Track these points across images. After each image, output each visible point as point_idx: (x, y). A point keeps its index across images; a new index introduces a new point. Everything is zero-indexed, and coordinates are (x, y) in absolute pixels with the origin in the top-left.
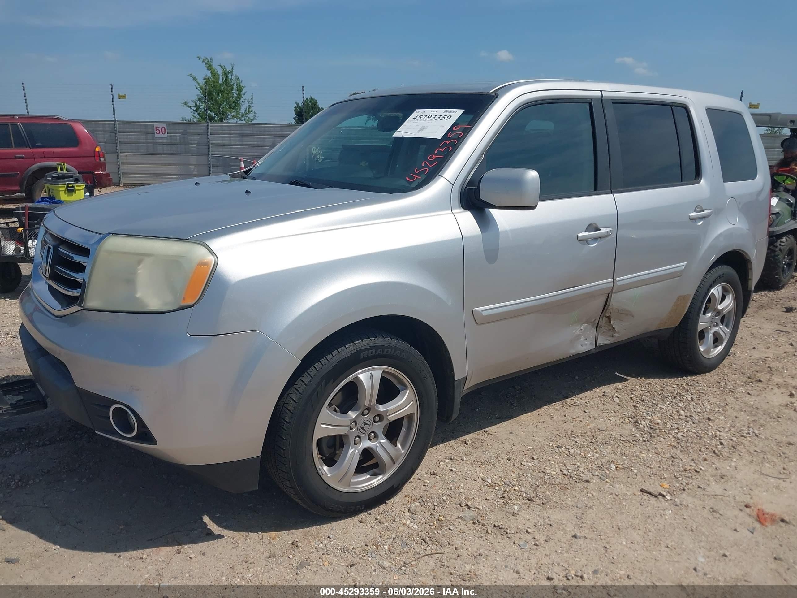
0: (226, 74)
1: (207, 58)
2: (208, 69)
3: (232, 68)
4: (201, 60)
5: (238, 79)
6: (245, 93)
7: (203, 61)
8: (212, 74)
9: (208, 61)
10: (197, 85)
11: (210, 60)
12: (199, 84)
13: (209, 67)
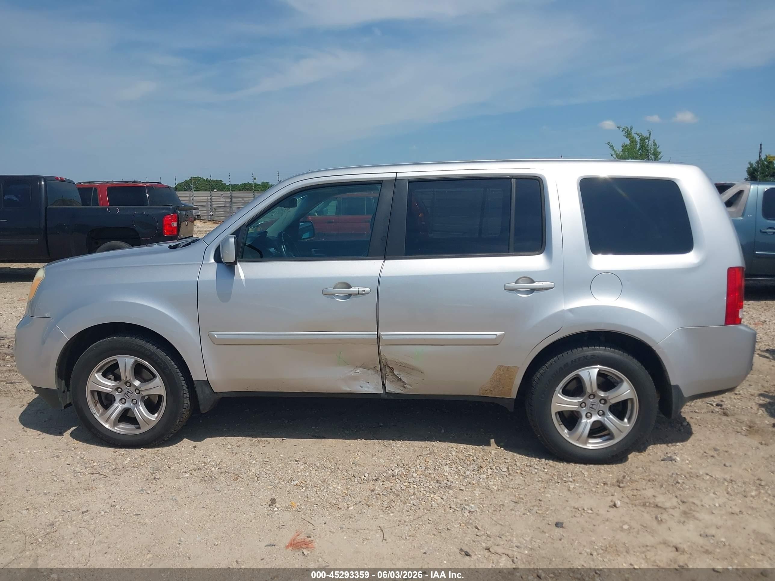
0: (643, 140)
1: (627, 127)
2: (627, 137)
3: (650, 134)
4: (621, 129)
5: (655, 145)
6: (661, 157)
7: (623, 131)
8: (630, 141)
9: (628, 130)
10: (613, 153)
11: (629, 129)
12: (615, 151)
13: (628, 135)
